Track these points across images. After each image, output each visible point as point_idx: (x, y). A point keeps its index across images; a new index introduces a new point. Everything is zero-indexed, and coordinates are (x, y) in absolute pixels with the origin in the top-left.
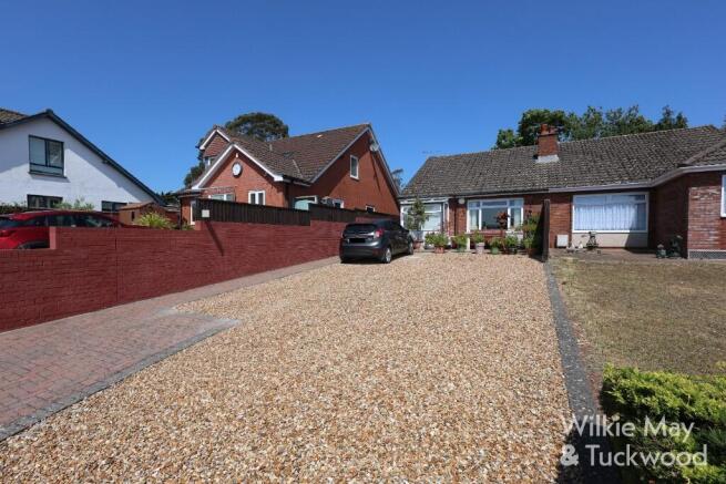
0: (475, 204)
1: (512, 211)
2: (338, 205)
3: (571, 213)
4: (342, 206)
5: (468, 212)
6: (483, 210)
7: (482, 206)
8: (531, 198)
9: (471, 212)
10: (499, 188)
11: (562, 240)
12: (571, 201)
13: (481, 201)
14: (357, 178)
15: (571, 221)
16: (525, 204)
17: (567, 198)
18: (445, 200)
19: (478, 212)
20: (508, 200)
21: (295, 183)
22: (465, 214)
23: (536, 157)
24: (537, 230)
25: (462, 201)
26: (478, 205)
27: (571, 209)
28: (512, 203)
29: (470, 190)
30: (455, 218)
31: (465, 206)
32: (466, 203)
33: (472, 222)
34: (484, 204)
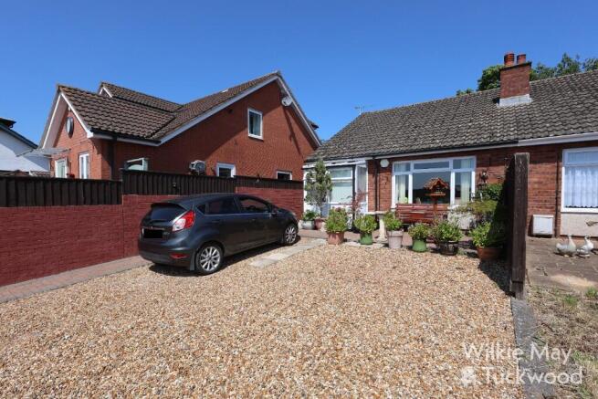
0: (403, 167)
1: (458, 177)
2: (225, 172)
3: (558, 179)
4: (233, 173)
5: (394, 178)
6: (414, 175)
7: (413, 170)
8: (487, 155)
9: (398, 177)
10: (438, 143)
11: (542, 223)
12: (558, 159)
13: (412, 163)
14: (260, 137)
15: (558, 192)
16: (478, 166)
17: (552, 154)
18: (361, 162)
19: (407, 177)
20: (450, 160)
21: (120, 139)
22: (389, 181)
23: (496, 101)
24: (498, 210)
25: (384, 164)
26: (408, 168)
27: (558, 173)
28: (457, 165)
29: (396, 147)
30: (376, 186)
31: (389, 169)
32: (390, 166)
33: (400, 193)
34: (417, 167)
